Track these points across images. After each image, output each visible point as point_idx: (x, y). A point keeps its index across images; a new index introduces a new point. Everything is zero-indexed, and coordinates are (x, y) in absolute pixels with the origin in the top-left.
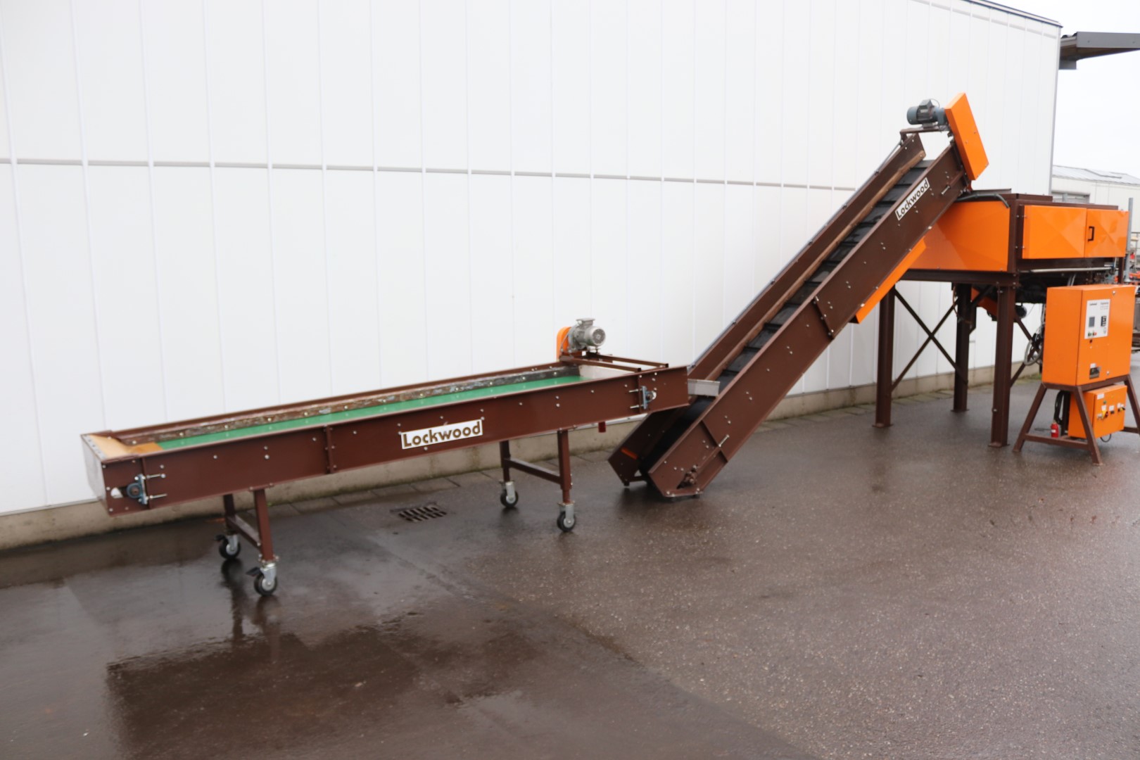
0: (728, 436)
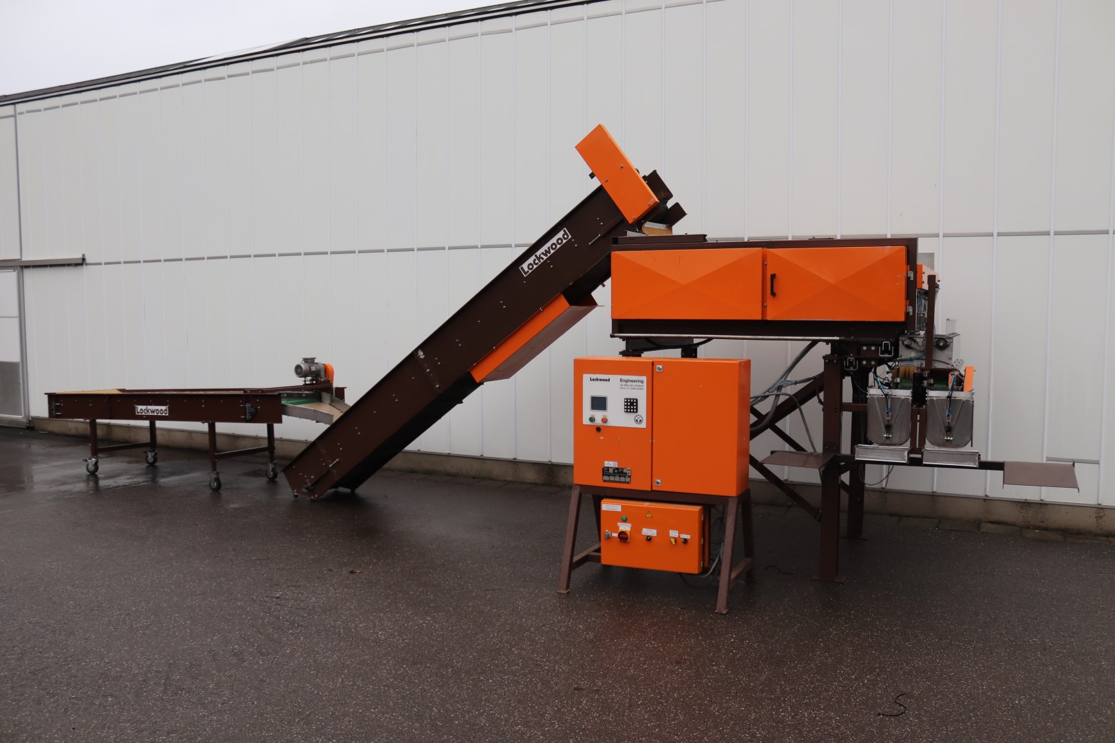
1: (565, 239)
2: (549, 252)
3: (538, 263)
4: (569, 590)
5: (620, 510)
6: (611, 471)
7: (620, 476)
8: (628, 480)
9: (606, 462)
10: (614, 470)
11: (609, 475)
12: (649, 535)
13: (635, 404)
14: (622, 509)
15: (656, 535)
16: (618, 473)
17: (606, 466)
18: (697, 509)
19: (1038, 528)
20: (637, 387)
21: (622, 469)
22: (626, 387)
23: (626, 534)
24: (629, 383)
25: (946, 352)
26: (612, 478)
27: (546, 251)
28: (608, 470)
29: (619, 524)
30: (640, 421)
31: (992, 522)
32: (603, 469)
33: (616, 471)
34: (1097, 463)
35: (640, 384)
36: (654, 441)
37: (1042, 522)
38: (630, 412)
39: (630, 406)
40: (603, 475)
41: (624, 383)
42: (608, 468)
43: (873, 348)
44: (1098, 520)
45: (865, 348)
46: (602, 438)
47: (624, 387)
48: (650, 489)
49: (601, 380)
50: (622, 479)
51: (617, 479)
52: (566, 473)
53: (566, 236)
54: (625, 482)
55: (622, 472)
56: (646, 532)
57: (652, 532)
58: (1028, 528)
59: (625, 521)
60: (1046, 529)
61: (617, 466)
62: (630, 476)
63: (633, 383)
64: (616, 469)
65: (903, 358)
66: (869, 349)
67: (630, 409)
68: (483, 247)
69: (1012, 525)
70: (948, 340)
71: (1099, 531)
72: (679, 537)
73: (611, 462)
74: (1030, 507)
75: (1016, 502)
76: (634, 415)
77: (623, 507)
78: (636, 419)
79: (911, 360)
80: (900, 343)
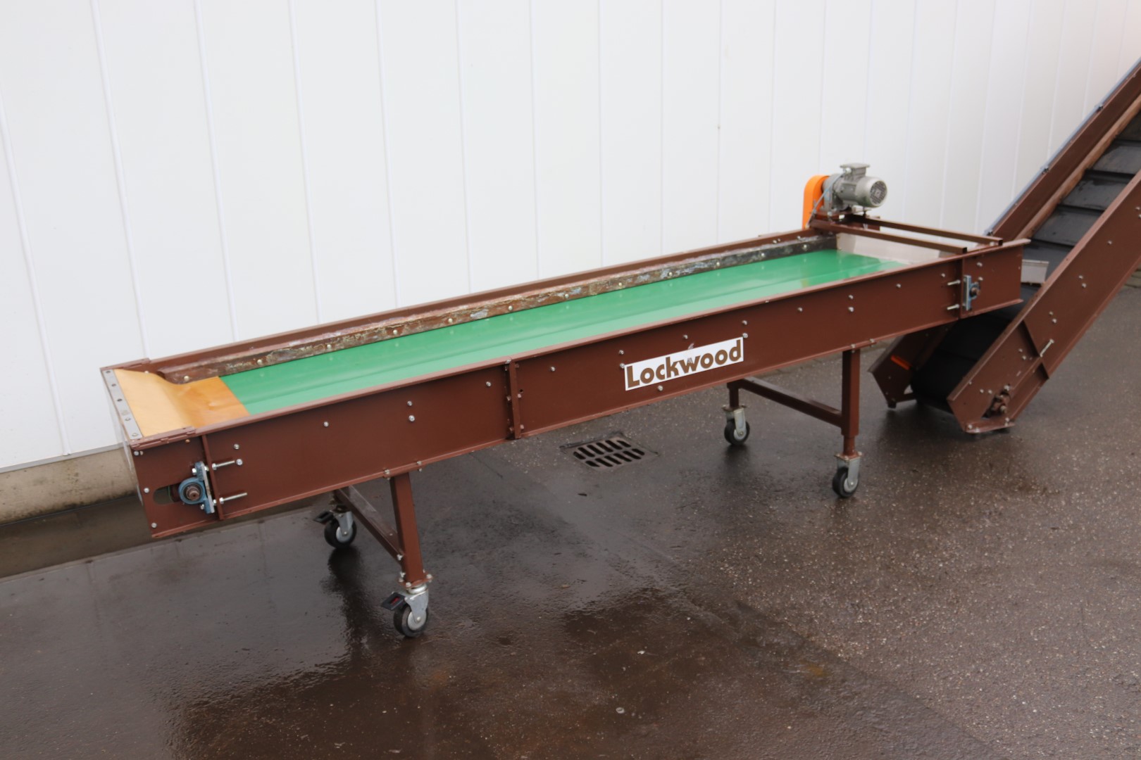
0: (1052, 341)
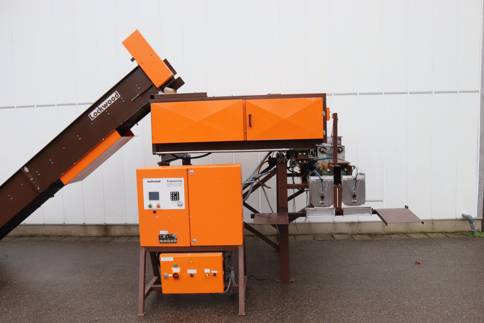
1: (117, 97)
2: (107, 106)
3: (100, 112)
4: (144, 313)
5: (173, 260)
6: (164, 237)
7: (170, 239)
8: (175, 241)
9: (161, 232)
10: (166, 236)
11: (163, 239)
12: (192, 273)
13: (177, 195)
14: (174, 259)
15: (196, 273)
16: (169, 237)
17: (161, 234)
18: (220, 254)
19: (358, 234)
20: (178, 185)
21: (172, 235)
22: (171, 185)
23: (178, 274)
24: (173, 183)
25: (342, 154)
26: (165, 241)
27: (105, 105)
28: (162, 236)
29: (172, 269)
30: (181, 205)
31: (337, 234)
32: (159, 236)
33: (168, 236)
34: (382, 201)
35: (180, 182)
36: (190, 216)
37: (360, 231)
38: (175, 200)
39: (174, 196)
40: (159, 239)
41: (170, 183)
42: (162, 235)
43: (305, 154)
44: (383, 228)
45: (300, 154)
46: (157, 217)
47: (169, 185)
48: (190, 246)
49: (154, 182)
50: (172, 241)
51: (169, 241)
52: (115, 229)
53: (117, 96)
54: (173, 243)
55: (171, 237)
56: (190, 271)
57: (194, 271)
58: (354, 235)
59: (176, 267)
60: (362, 234)
61: (168, 234)
62: (176, 239)
63: (176, 183)
64: (168, 235)
65: (320, 158)
66: (302, 154)
67: (175, 198)
68: (58, 105)
69: (346, 234)
70: (343, 148)
71: (384, 233)
72: (211, 272)
73: (163, 231)
74: (354, 224)
75: (348, 223)
76: (177, 202)
77: (174, 258)
78: (179, 204)
79: (324, 159)
80: (318, 150)
